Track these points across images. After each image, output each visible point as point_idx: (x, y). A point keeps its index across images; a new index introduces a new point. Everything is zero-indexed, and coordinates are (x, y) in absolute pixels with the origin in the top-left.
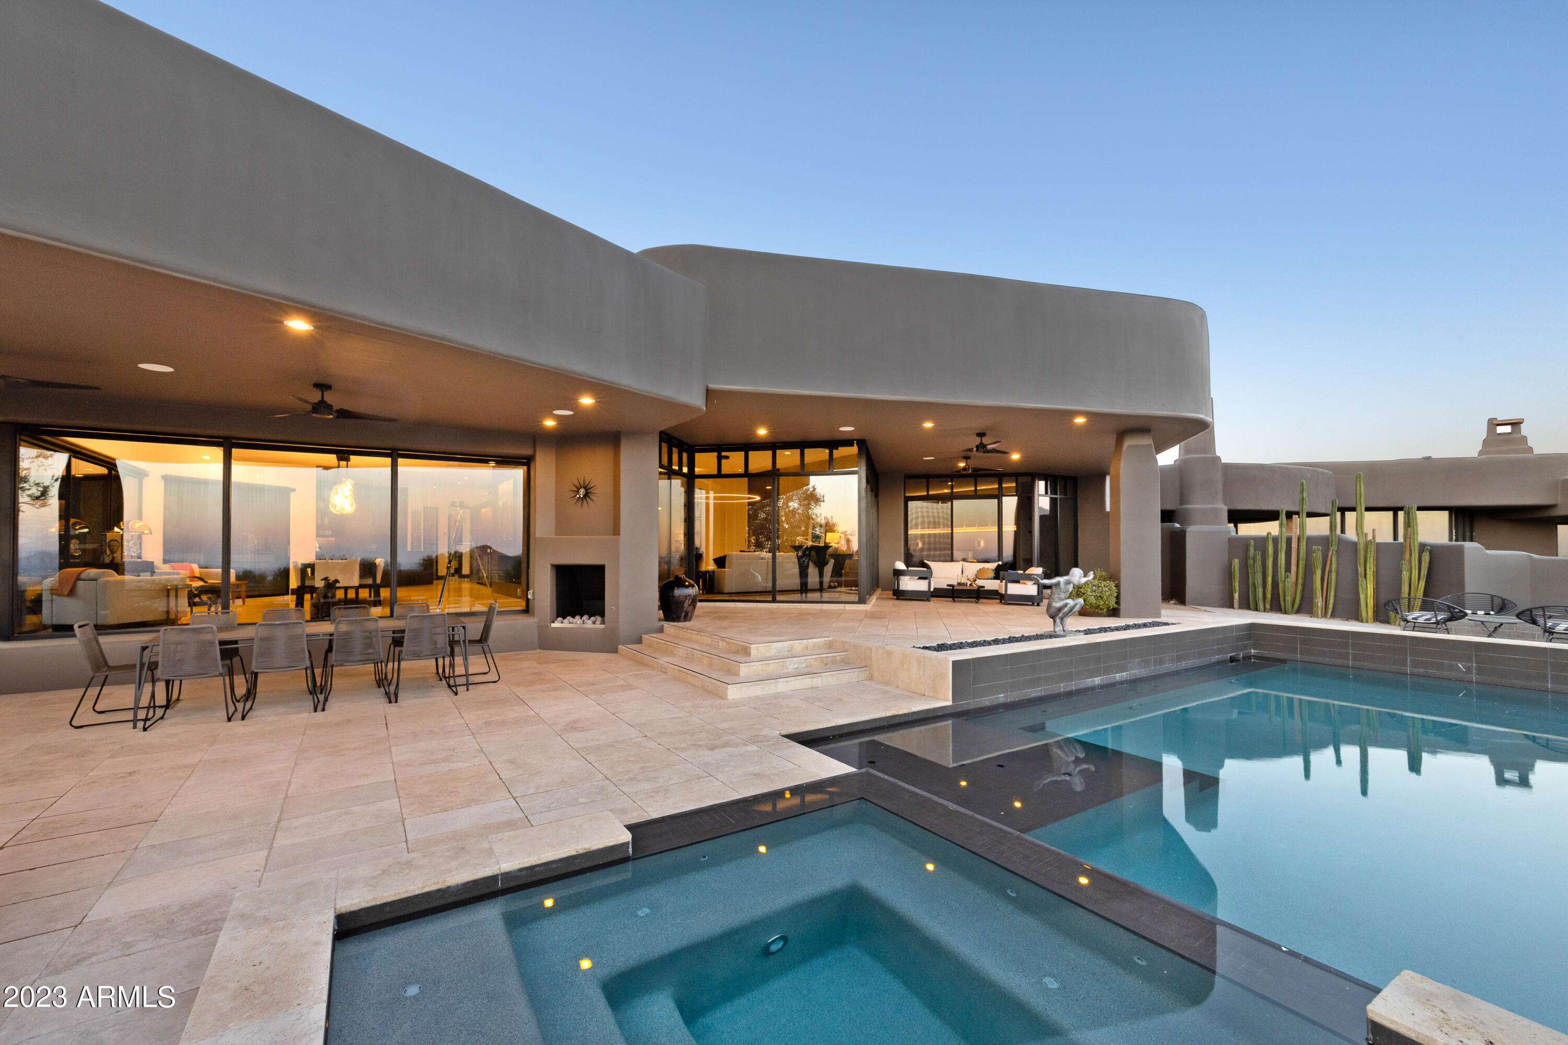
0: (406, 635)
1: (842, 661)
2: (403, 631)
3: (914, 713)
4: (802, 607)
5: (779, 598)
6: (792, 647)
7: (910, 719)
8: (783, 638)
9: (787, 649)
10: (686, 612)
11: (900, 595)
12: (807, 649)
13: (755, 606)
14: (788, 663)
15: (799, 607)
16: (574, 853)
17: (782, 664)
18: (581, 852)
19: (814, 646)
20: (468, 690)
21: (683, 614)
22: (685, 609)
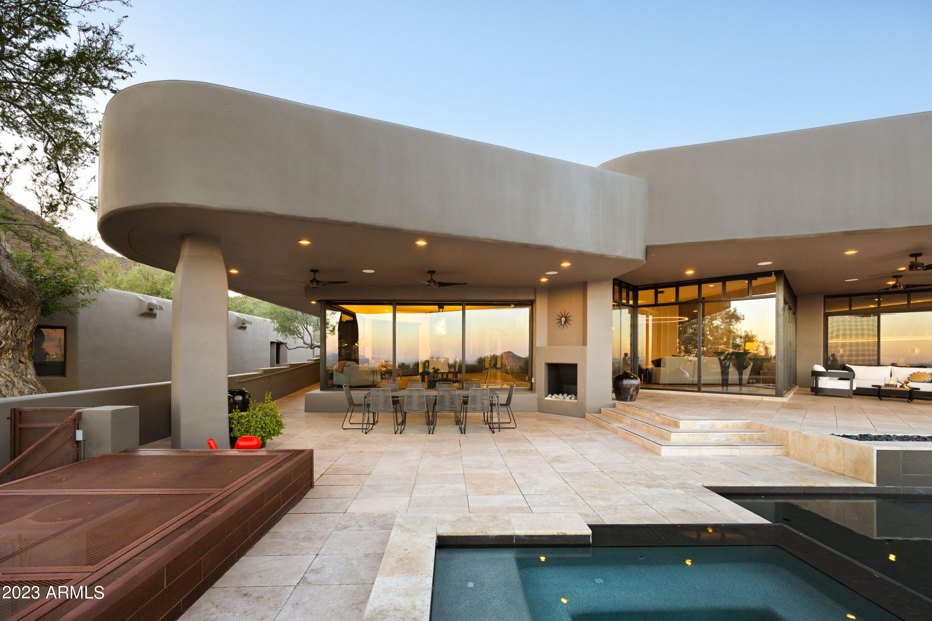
0: (469, 399)
1: (759, 439)
2: (468, 397)
3: (832, 488)
4: (723, 397)
5: (703, 389)
6: (714, 425)
7: (827, 492)
8: (706, 418)
9: (710, 426)
10: (631, 395)
11: (817, 391)
12: (727, 427)
13: (684, 394)
14: (710, 436)
15: (720, 396)
16: (556, 534)
17: (705, 436)
18: (560, 534)
19: (733, 426)
20: (499, 431)
21: (629, 397)
22: (631, 393)
